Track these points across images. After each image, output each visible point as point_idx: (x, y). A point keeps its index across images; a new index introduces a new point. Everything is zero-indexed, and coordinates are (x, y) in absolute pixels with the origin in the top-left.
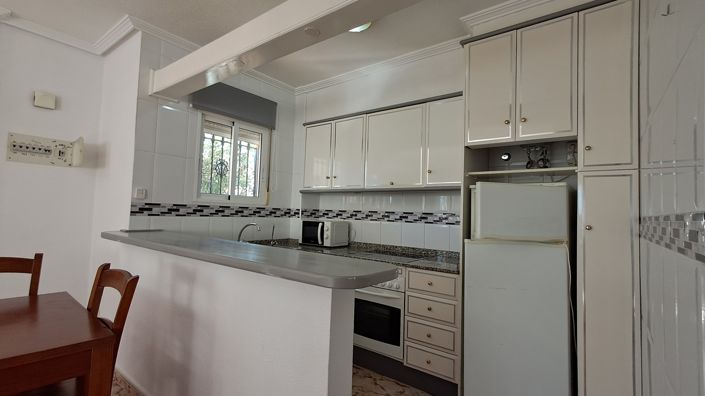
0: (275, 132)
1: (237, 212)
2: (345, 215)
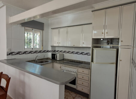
0: (44, 31)
1: (35, 52)
2: (62, 52)
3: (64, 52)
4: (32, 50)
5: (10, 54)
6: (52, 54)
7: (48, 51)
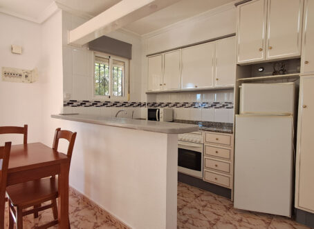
0: (131, 61)
1: (114, 104)
2: (170, 105)
3: (174, 105)
4: (109, 100)
5: (68, 104)
6: (149, 110)
7: (140, 105)
